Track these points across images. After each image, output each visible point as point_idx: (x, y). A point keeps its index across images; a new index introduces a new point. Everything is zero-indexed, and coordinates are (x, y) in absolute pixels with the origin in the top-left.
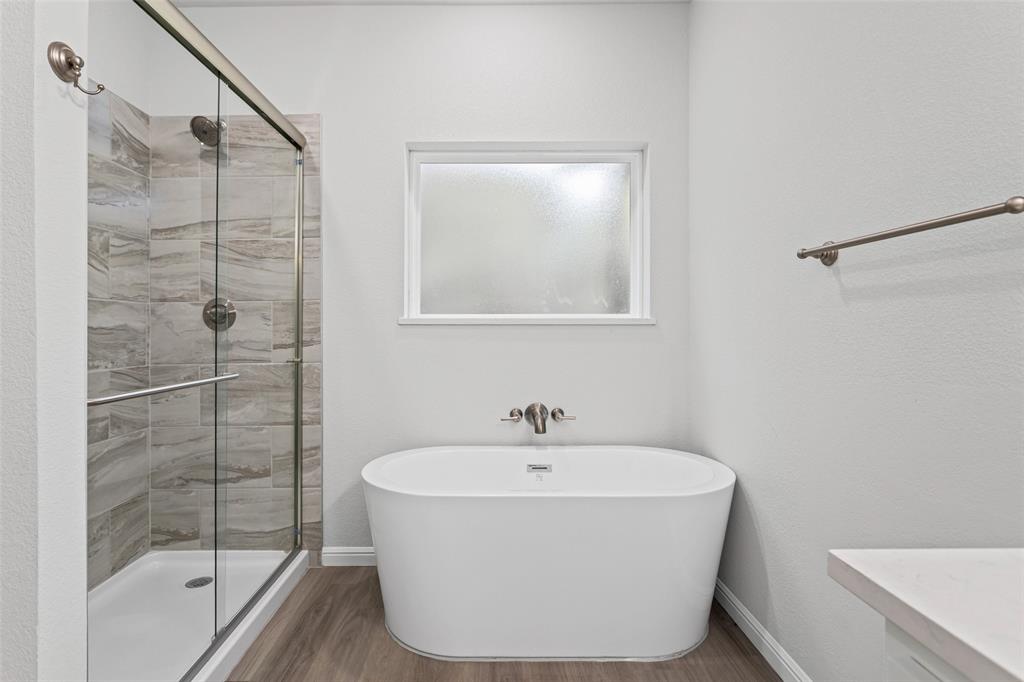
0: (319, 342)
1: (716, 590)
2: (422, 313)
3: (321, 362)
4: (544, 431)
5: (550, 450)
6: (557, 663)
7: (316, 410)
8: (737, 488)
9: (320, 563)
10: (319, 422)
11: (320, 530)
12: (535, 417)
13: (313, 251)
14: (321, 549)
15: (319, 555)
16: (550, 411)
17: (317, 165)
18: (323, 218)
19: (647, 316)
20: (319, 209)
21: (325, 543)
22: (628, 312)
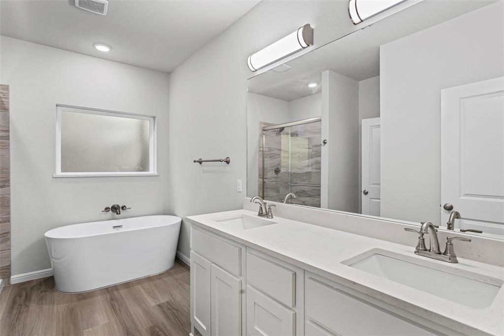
0: (9, 186)
1: (176, 254)
2: (62, 172)
3: (10, 194)
4: (120, 214)
5: (121, 220)
6: (129, 282)
7: (8, 216)
8: (182, 222)
9: (9, 283)
10: (9, 221)
11: (10, 269)
12: (115, 209)
13: (5, 146)
14: (10, 277)
15: (9, 280)
16: (121, 206)
17: (7, 108)
18: (10, 132)
19: (156, 173)
20: (9, 127)
21: (12, 274)
22: (148, 171)
